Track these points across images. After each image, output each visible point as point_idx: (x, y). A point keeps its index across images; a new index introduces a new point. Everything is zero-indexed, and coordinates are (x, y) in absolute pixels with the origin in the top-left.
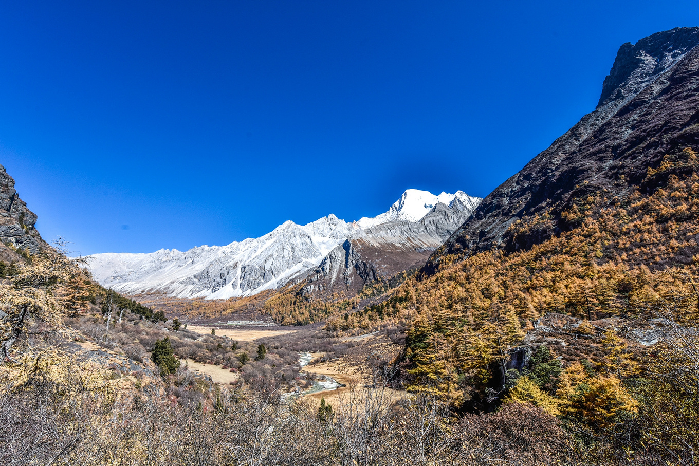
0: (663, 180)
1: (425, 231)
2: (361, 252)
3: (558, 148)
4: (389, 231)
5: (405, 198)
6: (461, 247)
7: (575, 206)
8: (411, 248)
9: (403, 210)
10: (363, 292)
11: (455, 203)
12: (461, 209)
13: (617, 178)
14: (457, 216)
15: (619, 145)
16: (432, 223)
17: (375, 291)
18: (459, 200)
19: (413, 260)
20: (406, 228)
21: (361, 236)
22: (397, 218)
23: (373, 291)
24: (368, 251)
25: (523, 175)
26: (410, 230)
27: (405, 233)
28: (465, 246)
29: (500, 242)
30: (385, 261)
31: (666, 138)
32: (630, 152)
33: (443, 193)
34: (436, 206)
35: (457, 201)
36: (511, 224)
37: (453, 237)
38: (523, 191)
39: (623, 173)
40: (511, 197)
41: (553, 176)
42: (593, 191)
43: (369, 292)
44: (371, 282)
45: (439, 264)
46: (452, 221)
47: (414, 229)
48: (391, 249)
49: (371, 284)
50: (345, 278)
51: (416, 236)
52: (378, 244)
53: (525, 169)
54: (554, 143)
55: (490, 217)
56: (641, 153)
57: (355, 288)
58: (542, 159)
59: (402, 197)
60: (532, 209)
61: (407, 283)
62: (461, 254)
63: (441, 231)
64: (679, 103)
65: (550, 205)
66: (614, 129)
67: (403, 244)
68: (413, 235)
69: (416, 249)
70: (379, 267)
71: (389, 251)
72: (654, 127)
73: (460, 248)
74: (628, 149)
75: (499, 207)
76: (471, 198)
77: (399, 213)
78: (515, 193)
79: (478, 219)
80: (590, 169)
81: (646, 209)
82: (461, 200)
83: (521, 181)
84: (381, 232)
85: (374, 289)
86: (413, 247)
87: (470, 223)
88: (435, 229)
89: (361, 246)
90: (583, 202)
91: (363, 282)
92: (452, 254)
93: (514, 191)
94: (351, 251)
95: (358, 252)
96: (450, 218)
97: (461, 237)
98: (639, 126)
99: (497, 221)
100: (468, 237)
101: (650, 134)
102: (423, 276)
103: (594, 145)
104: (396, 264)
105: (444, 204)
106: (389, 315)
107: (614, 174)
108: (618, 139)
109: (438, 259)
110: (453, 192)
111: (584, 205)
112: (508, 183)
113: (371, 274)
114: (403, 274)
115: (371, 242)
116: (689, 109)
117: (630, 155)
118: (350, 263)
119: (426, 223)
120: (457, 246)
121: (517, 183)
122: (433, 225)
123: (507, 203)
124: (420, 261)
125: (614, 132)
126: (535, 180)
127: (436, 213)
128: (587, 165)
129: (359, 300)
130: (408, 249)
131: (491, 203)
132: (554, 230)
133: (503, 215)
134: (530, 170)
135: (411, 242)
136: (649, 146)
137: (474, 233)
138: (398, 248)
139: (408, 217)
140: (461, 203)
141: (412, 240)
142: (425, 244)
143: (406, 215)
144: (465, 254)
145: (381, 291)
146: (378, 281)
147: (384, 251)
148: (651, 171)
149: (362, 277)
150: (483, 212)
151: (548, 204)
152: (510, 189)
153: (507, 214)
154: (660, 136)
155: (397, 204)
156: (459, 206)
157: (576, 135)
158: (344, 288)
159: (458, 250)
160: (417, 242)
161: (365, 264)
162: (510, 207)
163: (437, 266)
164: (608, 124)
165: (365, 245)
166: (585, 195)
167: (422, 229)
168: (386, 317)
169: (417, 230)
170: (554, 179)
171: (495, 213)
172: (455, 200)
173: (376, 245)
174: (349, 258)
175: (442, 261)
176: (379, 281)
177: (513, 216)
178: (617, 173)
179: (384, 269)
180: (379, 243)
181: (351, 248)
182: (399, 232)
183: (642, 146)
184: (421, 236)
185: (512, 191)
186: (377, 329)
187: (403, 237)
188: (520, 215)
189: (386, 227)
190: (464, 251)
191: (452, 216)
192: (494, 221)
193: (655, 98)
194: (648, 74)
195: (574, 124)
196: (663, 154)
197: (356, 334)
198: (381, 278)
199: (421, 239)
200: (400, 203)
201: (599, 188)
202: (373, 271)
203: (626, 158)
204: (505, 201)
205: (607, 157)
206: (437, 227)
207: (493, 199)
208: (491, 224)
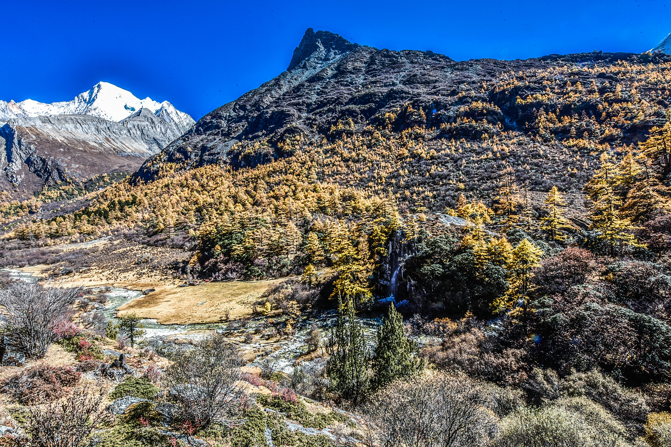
0: (339, 135)
1: (128, 134)
2: (36, 145)
3: (266, 91)
4: (78, 125)
5: (98, 91)
6: (183, 157)
7: (288, 141)
8: (111, 150)
9: (95, 105)
10: (43, 194)
11: (161, 112)
12: (168, 121)
13: (312, 127)
14: (164, 126)
15: (311, 104)
16: (136, 127)
17: (64, 194)
18: (165, 110)
19: (115, 163)
20: (103, 126)
21: (33, 124)
22: (87, 112)
23: (60, 193)
24: (48, 145)
25: (239, 105)
26: (109, 130)
27: (102, 132)
28: (187, 157)
29: (225, 158)
30: (76, 160)
31: (338, 108)
32: (318, 111)
33: (148, 99)
34: (140, 111)
35: (164, 111)
36: (234, 145)
37: (173, 146)
38: (239, 119)
39: (315, 124)
40: (229, 121)
41: (267, 112)
42: (298, 132)
43: (54, 194)
44: (56, 183)
45: (158, 171)
46: (159, 130)
47: (114, 130)
48: (84, 148)
49: (56, 186)
50: (7, 175)
51: (117, 139)
52: (63, 139)
53: (240, 99)
54: (263, 86)
55: (210, 134)
56: (324, 114)
57: (28, 189)
58: (254, 96)
59: (93, 89)
60: (250, 136)
61: (116, 187)
62: (183, 164)
63: (147, 138)
64: (342, 87)
65: (266, 135)
66: (307, 91)
67: (101, 144)
68: (113, 136)
69: (118, 153)
70: (67, 166)
71: (81, 149)
72: (331, 98)
73: (181, 158)
74: (317, 108)
75: (218, 127)
76: (178, 111)
77: (90, 107)
78: (233, 119)
79: (198, 134)
80: (294, 115)
81: (334, 152)
82: (169, 111)
83: (237, 109)
84: (67, 125)
85: (62, 191)
86: (115, 149)
87: (189, 136)
88: (140, 135)
89: (34, 137)
90: (293, 139)
91: (42, 182)
92: (173, 162)
93: (231, 117)
94: (16, 141)
95: (30, 143)
96: (157, 127)
97: (182, 148)
98: (321, 94)
99: (217, 139)
100: (189, 149)
101: (329, 102)
102: (139, 181)
103: (294, 98)
104: (93, 165)
105: (150, 111)
106: (118, 219)
107: (310, 123)
108: (309, 99)
109: (156, 166)
110: (160, 101)
111: (293, 141)
112: (226, 107)
113: (55, 174)
114: (103, 177)
115: (52, 134)
116: (348, 94)
117: (318, 113)
118: (15, 156)
119: (129, 126)
120: (178, 155)
121: (234, 110)
122: (138, 130)
123: (225, 125)
124: (124, 166)
125: (307, 93)
126: (250, 112)
127: (141, 118)
128: (291, 112)
129: (40, 204)
130: (108, 152)
131: (211, 122)
132: (273, 156)
133: (222, 135)
134: (244, 102)
135: (111, 143)
136: (329, 111)
137: (195, 147)
138: (92, 148)
139: (102, 114)
140: (168, 114)
141: (112, 141)
142: (128, 148)
143: (100, 112)
144: (187, 164)
145: (73, 194)
146: (67, 183)
147: (73, 148)
148: (333, 128)
149: (38, 175)
150: (202, 128)
151: (263, 134)
152: (228, 114)
153: (227, 135)
154: (335, 106)
155: (86, 95)
156: (166, 117)
157: (279, 85)
158: (7, 188)
159: (179, 160)
160: (119, 145)
161: (44, 161)
162: (229, 130)
163: (157, 172)
164: (302, 85)
165: (41, 136)
166: (293, 133)
167: (125, 131)
168: (114, 221)
169: (117, 132)
170: (268, 115)
171: (214, 131)
172: (161, 109)
173: (59, 139)
174: (13, 149)
175: (162, 168)
176: (70, 183)
177: (233, 138)
178: (311, 123)
179: (76, 169)
180: (64, 137)
181: (15, 136)
182: (93, 129)
183: (326, 109)
184: (124, 139)
185: (230, 116)
186: (107, 234)
187: (100, 137)
188: (239, 138)
189: (74, 120)
190: (186, 161)
191: (159, 124)
192: (215, 139)
193: (329, 78)
194: (321, 59)
195: (276, 76)
196: (338, 119)
197: (79, 241)
198: (72, 179)
199: (124, 142)
200: (90, 96)
201: (303, 131)
202: (58, 169)
203: (316, 114)
204: (224, 123)
205: (303, 109)
206: (143, 133)
207: (212, 118)
208: (211, 141)
